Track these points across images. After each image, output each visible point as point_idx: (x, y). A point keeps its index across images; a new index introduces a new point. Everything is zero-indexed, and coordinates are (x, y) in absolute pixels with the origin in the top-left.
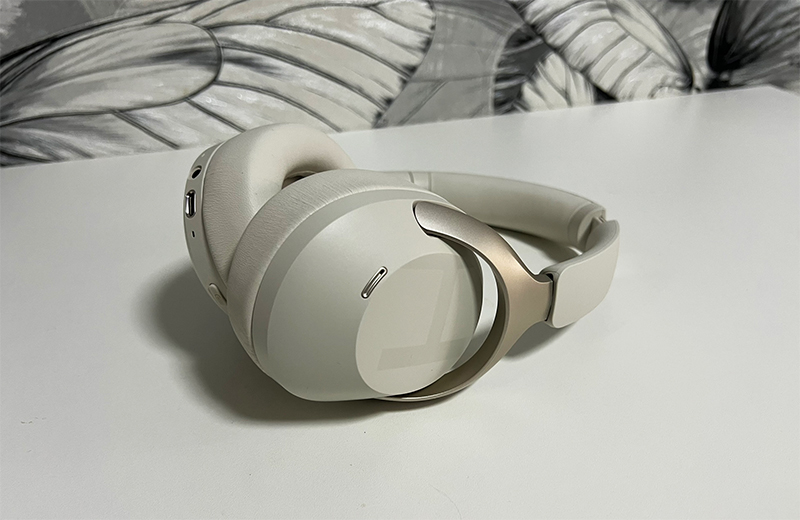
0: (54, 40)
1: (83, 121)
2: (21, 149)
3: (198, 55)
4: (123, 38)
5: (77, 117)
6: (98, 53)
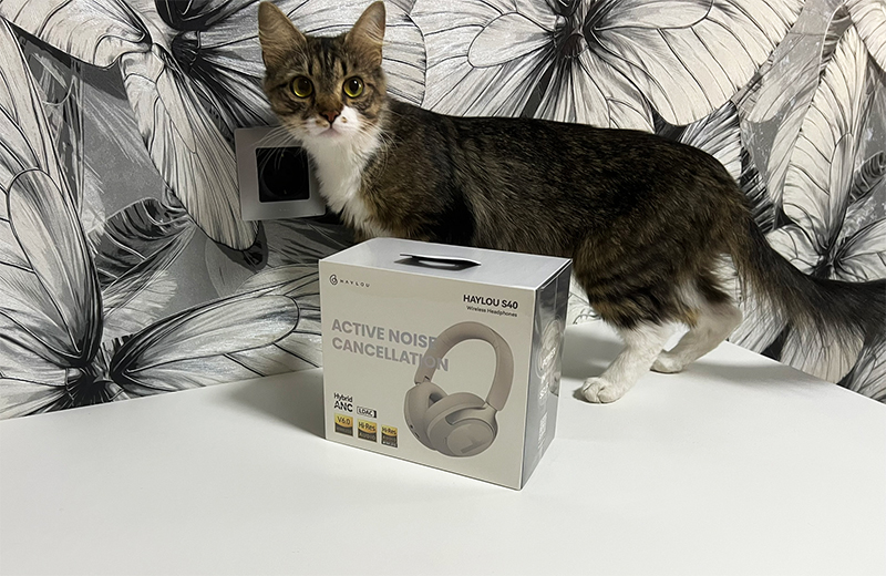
0: (193, 310)
1: (203, 362)
2: (157, 384)
3: (284, 315)
4: (238, 306)
5: (198, 360)
6: (220, 317)
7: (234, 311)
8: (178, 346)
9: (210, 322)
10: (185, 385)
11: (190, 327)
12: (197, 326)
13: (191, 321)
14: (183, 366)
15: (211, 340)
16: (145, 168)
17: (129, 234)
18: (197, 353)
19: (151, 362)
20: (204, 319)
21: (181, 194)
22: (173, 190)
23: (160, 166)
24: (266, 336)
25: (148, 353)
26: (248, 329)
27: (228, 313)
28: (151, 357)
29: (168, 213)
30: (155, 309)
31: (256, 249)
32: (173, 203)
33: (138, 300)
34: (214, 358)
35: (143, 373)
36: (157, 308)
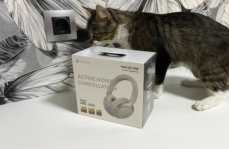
0: (33, 72)
2: (21, 97)
3: (65, 72)
4: (48, 70)
5: (36, 88)
6: (42, 74)
7: (47, 72)
8: (28, 84)
9: (39, 76)
10: (32, 97)
11: (32, 78)
12: (35, 77)
13: (32, 76)
14: (31, 91)
15: (40, 82)
16: (12, 24)
17: (8, 47)
18: (35, 86)
19: (19, 90)
20: (37, 75)
21: (26, 33)
22: (22, 32)
23: (17, 24)
24: (59, 79)
25: (18, 87)
26: (53, 77)
27: (45, 72)
28: (19, 88)
29: (21, 40)
30: (19, 72)
31: (54, 51)
32: (23, 36)
33: (12, 69)
34: (41, 88)
35: (16, 94)
36: (20, 72)
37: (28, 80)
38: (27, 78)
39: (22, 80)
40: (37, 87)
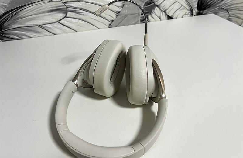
0: (21, 7)
1: (29, 28)
2: (12, 36)
3: (61, 10)
4: (40, 6)
5: (28, 27)
6: (33, 10)
7: (39, 7)
8: (17, 21)
9: (29, 12)
10: (24, 37)
11: (21, 14)
12: (24, 13)
13: (23, 11)
14: (21, 30)
15: (31, 20)
18: (26, 25)
19: (8, 28)
20: (27, 11)
24: (54, 18)
25: (6, 24)
26: (46, 16)
27: (36, 9)
28: (8, 25)
34: (34, 27)
35: (5, 32)
36: (6, 6)
37: (17, 16)
38: (16, 14)
39: (10, 16)
40: (29, 25)
